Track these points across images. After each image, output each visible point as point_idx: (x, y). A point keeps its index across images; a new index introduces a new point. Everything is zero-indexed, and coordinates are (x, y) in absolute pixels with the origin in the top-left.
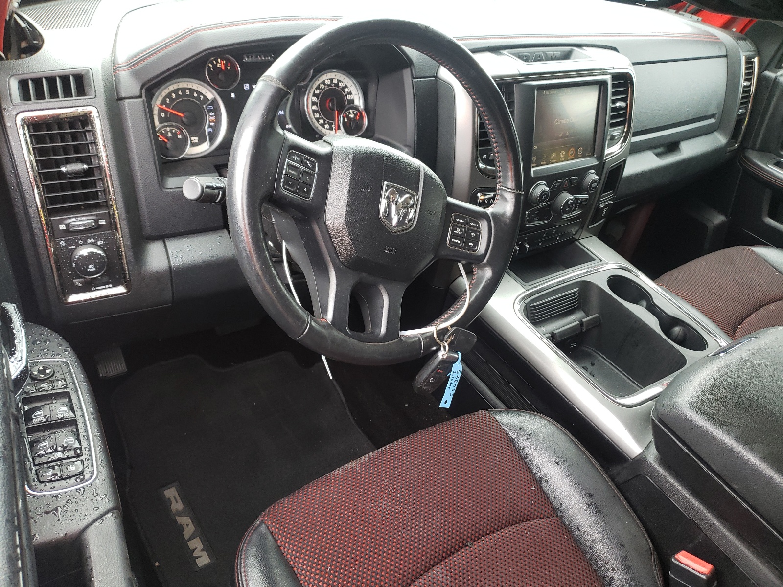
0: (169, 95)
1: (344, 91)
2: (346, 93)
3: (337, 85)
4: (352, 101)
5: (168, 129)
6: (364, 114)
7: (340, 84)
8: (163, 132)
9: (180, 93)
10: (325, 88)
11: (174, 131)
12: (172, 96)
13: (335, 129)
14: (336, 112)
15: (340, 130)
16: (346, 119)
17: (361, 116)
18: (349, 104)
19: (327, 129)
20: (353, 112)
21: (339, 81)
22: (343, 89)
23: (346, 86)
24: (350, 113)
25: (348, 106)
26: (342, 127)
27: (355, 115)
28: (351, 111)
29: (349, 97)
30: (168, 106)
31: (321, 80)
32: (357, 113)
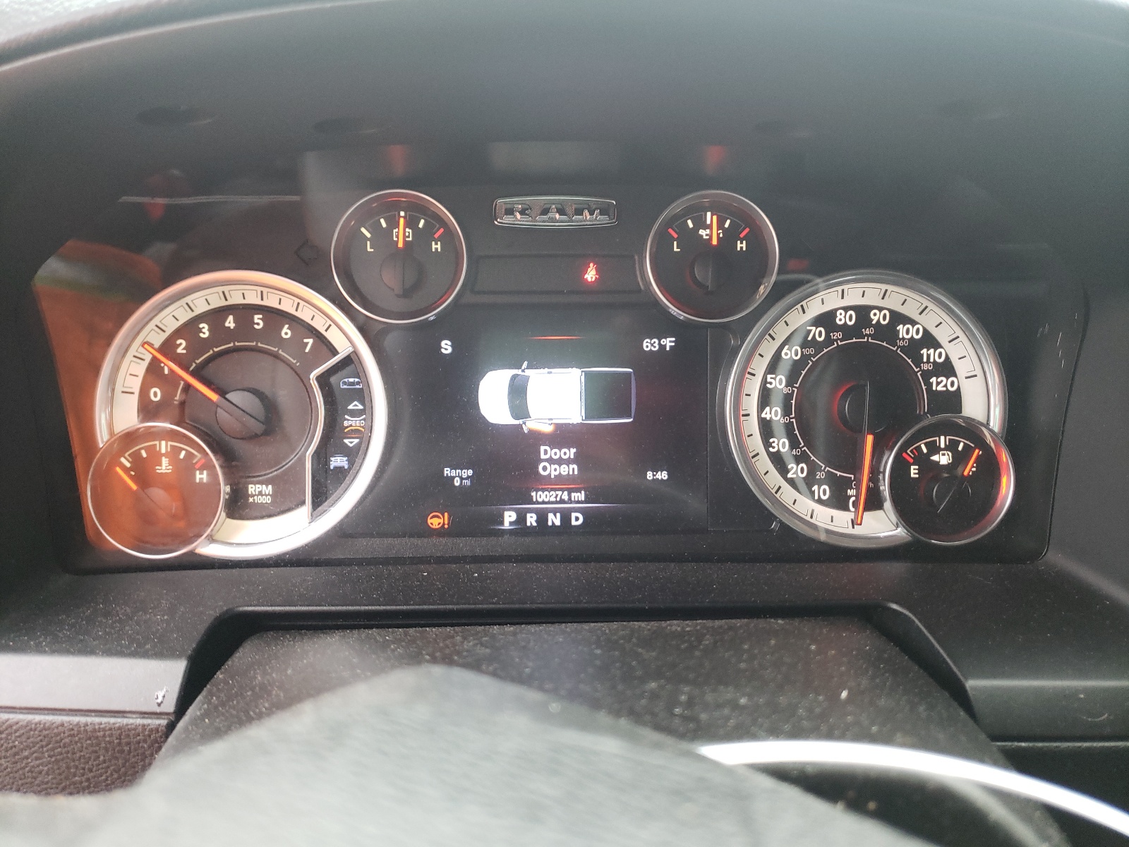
0: (188, 330)
1: (918, 360)
2: (925, 367)
3: (887, 331)
4: (953, 400)
5: (164, 446)
6: (1005, 457)
7: (901, 329)
8: (144, 454)
9: (230, 323)
10: (829, 341)
11: (183, 454)
12: (200, 330)
13: (855, 504)
14: (870, 439)
15: (879, 513)
16: (914, 471)
17: (990, 468)
18: (932, 411)
19: (820, 501)
20: (952, 447)
21: (899, 318)
22: (914, 348)
23: (929, 340)
24: (934, 449)
25: (930, 420)
26: (888, 505)
27: (960, 458)
28: (942, 441)
29: (940, 384)
30: (182, 362)
31: (815, 307)
32: (968, 451)
